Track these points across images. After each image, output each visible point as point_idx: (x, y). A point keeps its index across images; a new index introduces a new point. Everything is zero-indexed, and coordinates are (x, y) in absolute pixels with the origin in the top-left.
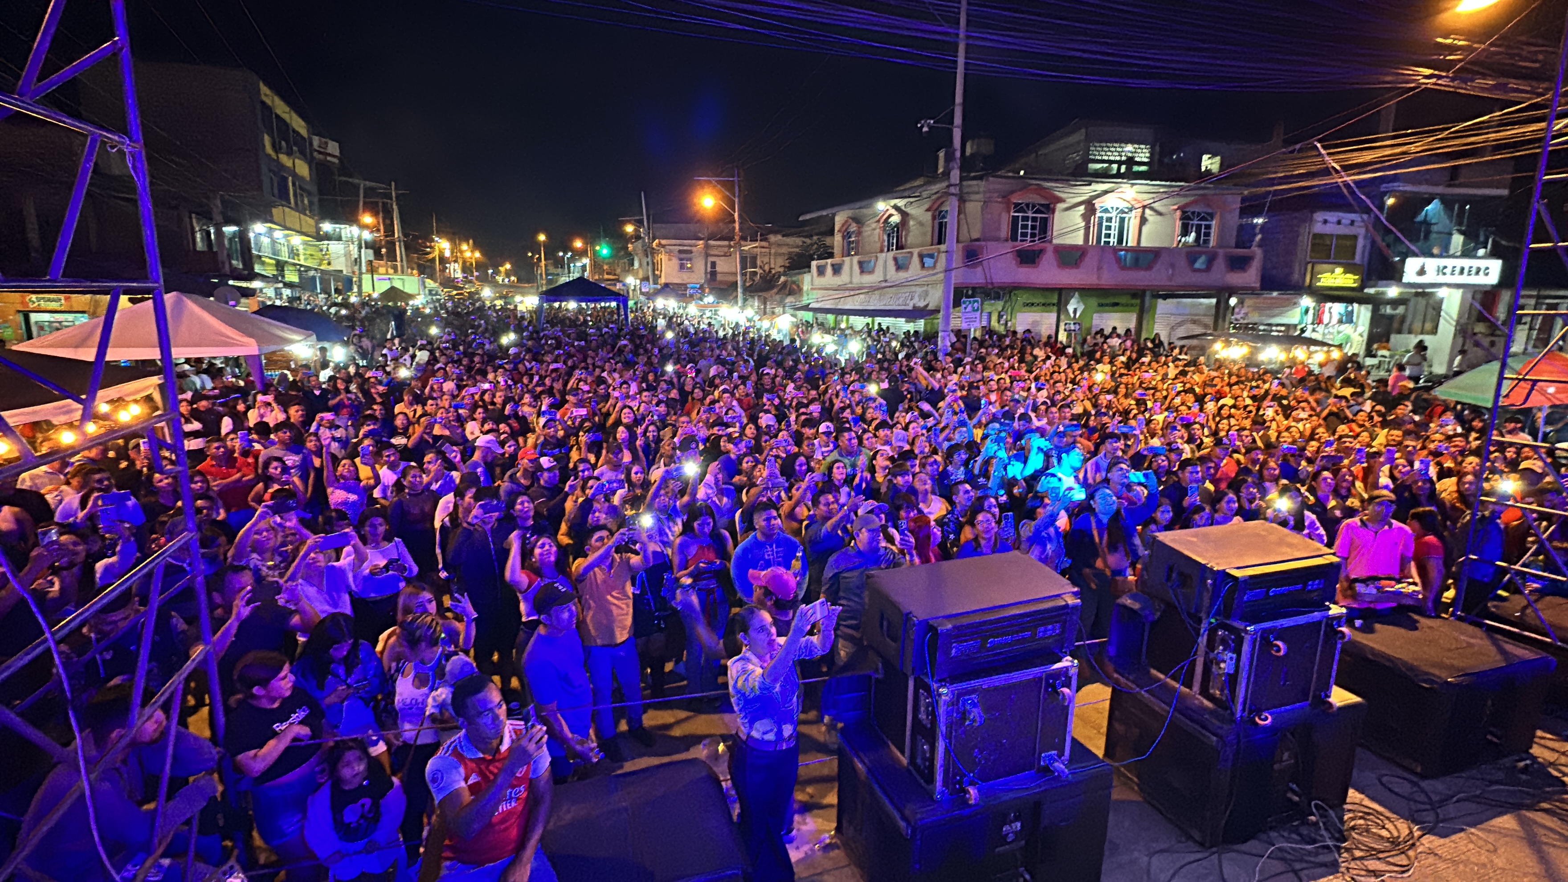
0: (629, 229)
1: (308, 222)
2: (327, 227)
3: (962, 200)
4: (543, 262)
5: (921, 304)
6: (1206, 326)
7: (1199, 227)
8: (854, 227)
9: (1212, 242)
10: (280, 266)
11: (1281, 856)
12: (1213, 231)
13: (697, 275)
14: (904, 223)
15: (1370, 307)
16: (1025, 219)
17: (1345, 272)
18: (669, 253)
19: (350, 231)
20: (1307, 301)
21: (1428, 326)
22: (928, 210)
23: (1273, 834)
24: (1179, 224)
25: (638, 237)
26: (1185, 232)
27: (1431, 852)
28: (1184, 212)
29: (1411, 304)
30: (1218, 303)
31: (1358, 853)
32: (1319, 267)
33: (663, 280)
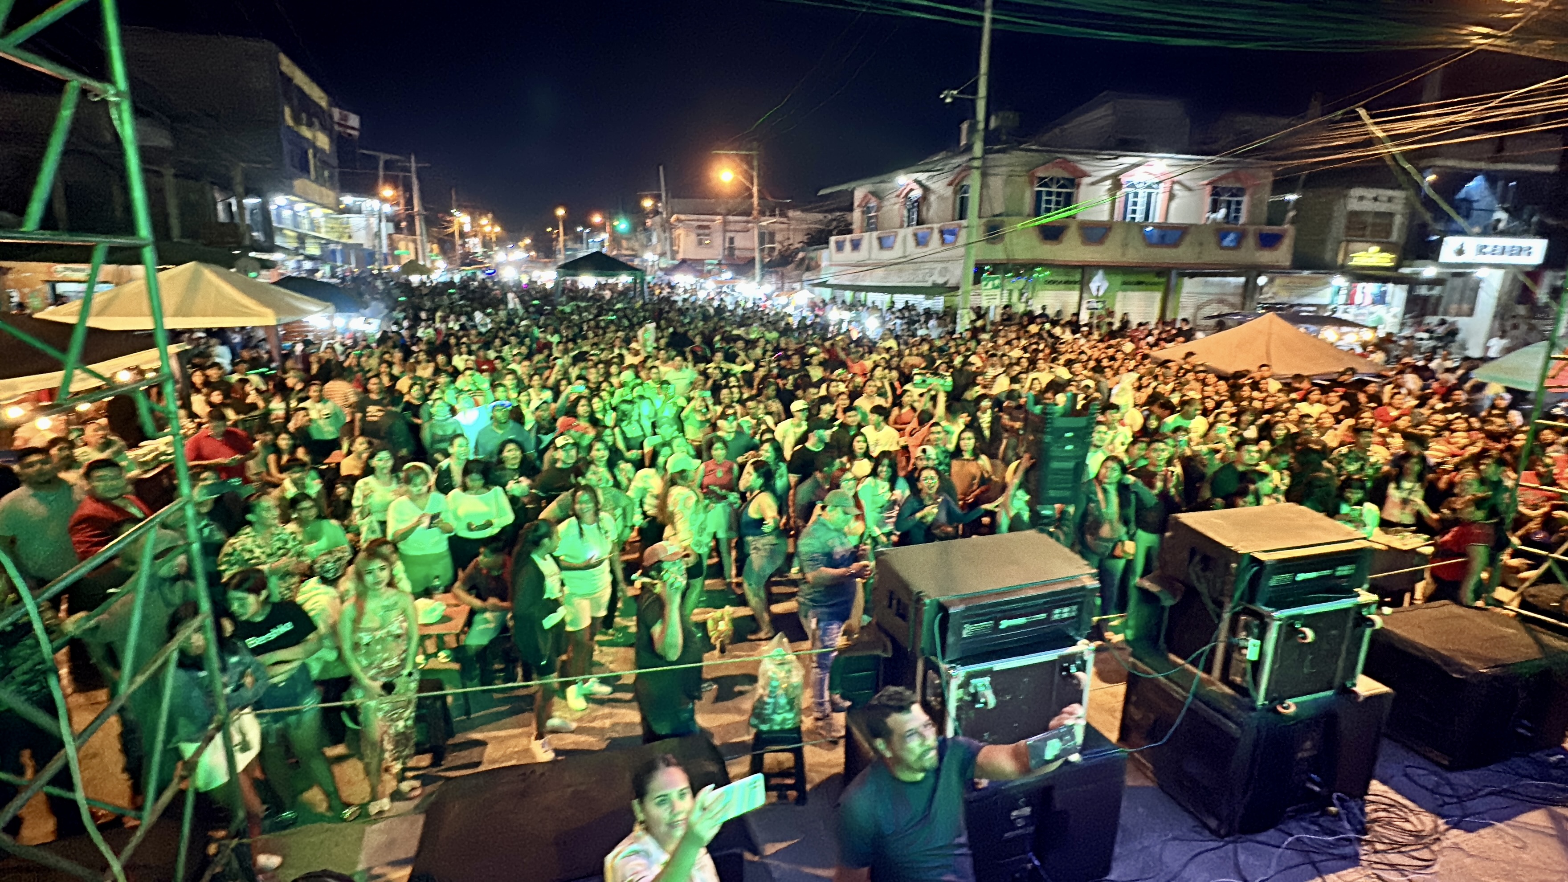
0: (648, 203)
1: (329, 195)
2: (348, 200)
3: (984, 175)
4: (561, 238)
5: (940, 281)
6: (1232, 305)
7: (1229, 204)
8: (873, 203)
9: (1242, 220)
10: (302, 239)
11: (1299, 847)
12: (1244, 208)
13: (715, 251)
14: (924, 198)
15: (1405, 287)
16: (1049, 194)
17: (1382, 251)
18: (688, 228)
19: (369, 204)
20: (1339, 281)
21: (1465, 307)
22: (950, 184)
23: (1293, 824)
24: (1208, 200)
25: (656, 212)
26: (1215, 209)
27: (1457, 847)
28: (1214, 188)
29: (1449, 285)
30: (1247, 282)
31: (1379, 847)
32: (1354, 246)
33: (680, 256)
